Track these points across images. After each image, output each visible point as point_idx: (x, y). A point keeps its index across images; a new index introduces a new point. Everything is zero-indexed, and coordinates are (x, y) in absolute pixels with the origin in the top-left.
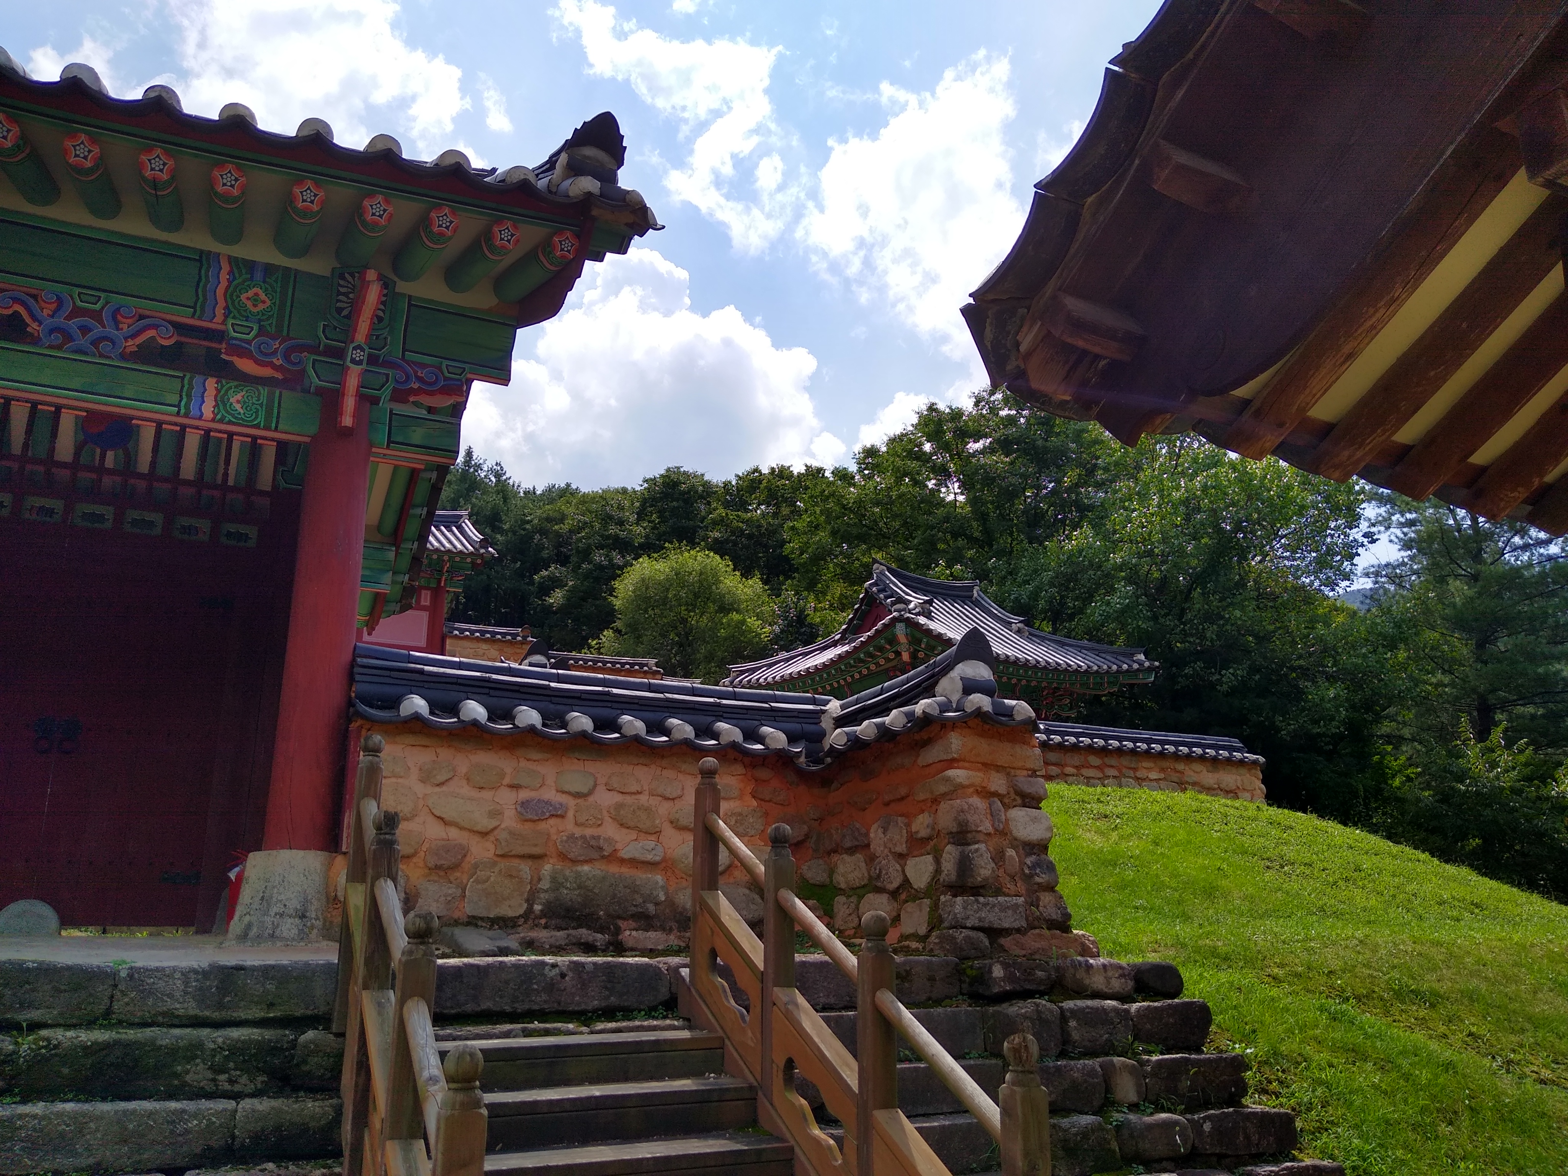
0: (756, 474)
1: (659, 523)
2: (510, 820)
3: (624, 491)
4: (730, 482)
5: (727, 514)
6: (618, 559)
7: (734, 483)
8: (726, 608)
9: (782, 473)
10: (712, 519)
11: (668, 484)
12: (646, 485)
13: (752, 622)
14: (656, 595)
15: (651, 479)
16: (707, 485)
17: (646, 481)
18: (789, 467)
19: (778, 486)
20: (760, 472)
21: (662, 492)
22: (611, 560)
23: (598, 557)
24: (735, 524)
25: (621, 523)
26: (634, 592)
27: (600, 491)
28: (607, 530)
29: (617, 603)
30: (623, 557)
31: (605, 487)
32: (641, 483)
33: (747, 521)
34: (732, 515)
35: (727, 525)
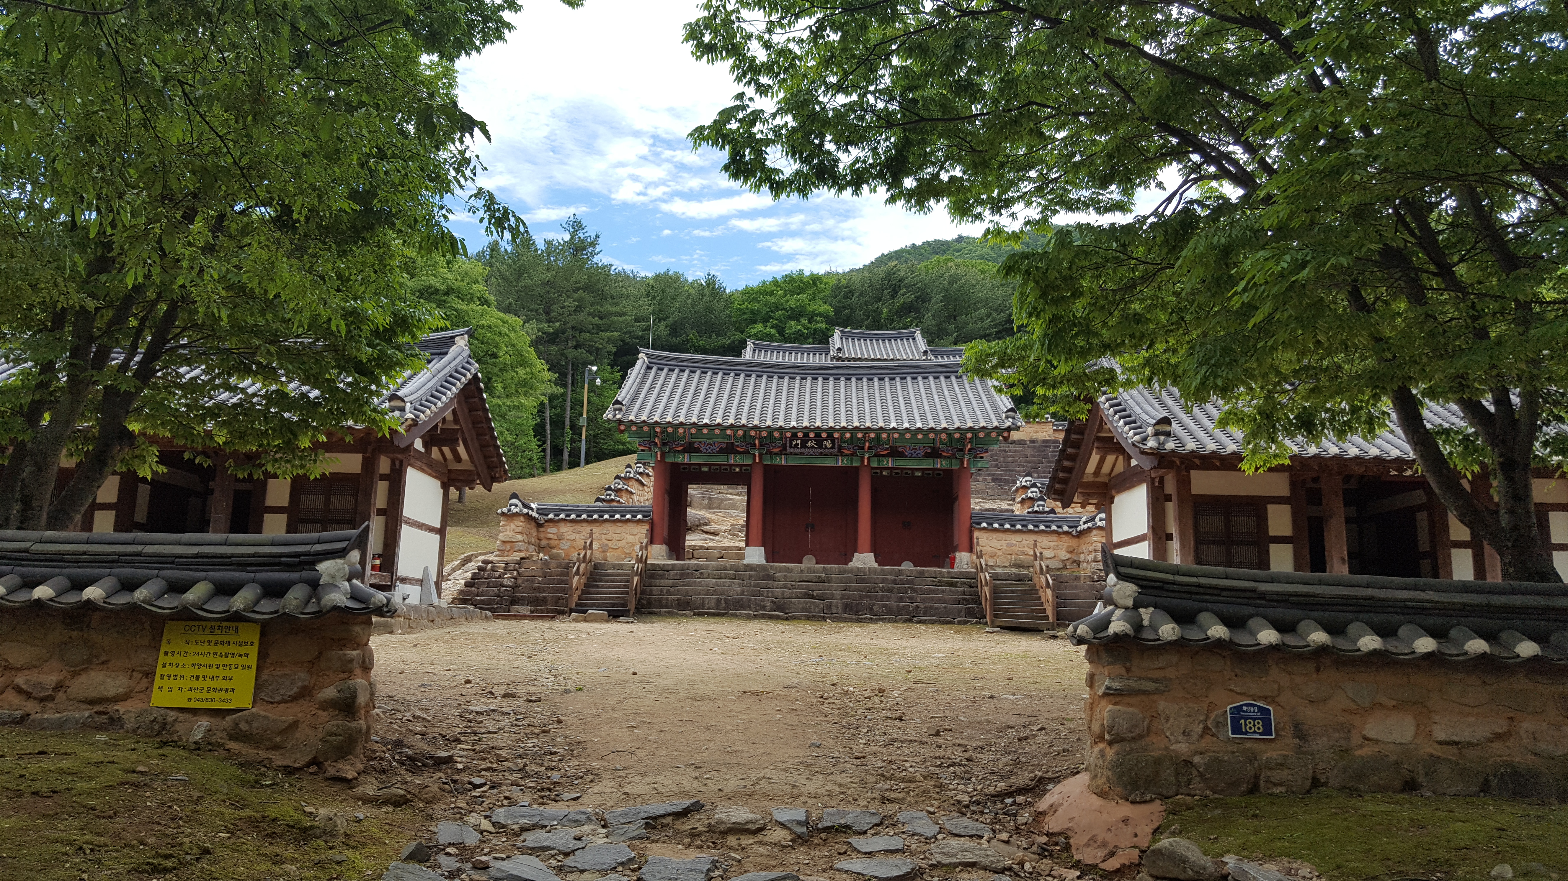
2: (1005, 547)
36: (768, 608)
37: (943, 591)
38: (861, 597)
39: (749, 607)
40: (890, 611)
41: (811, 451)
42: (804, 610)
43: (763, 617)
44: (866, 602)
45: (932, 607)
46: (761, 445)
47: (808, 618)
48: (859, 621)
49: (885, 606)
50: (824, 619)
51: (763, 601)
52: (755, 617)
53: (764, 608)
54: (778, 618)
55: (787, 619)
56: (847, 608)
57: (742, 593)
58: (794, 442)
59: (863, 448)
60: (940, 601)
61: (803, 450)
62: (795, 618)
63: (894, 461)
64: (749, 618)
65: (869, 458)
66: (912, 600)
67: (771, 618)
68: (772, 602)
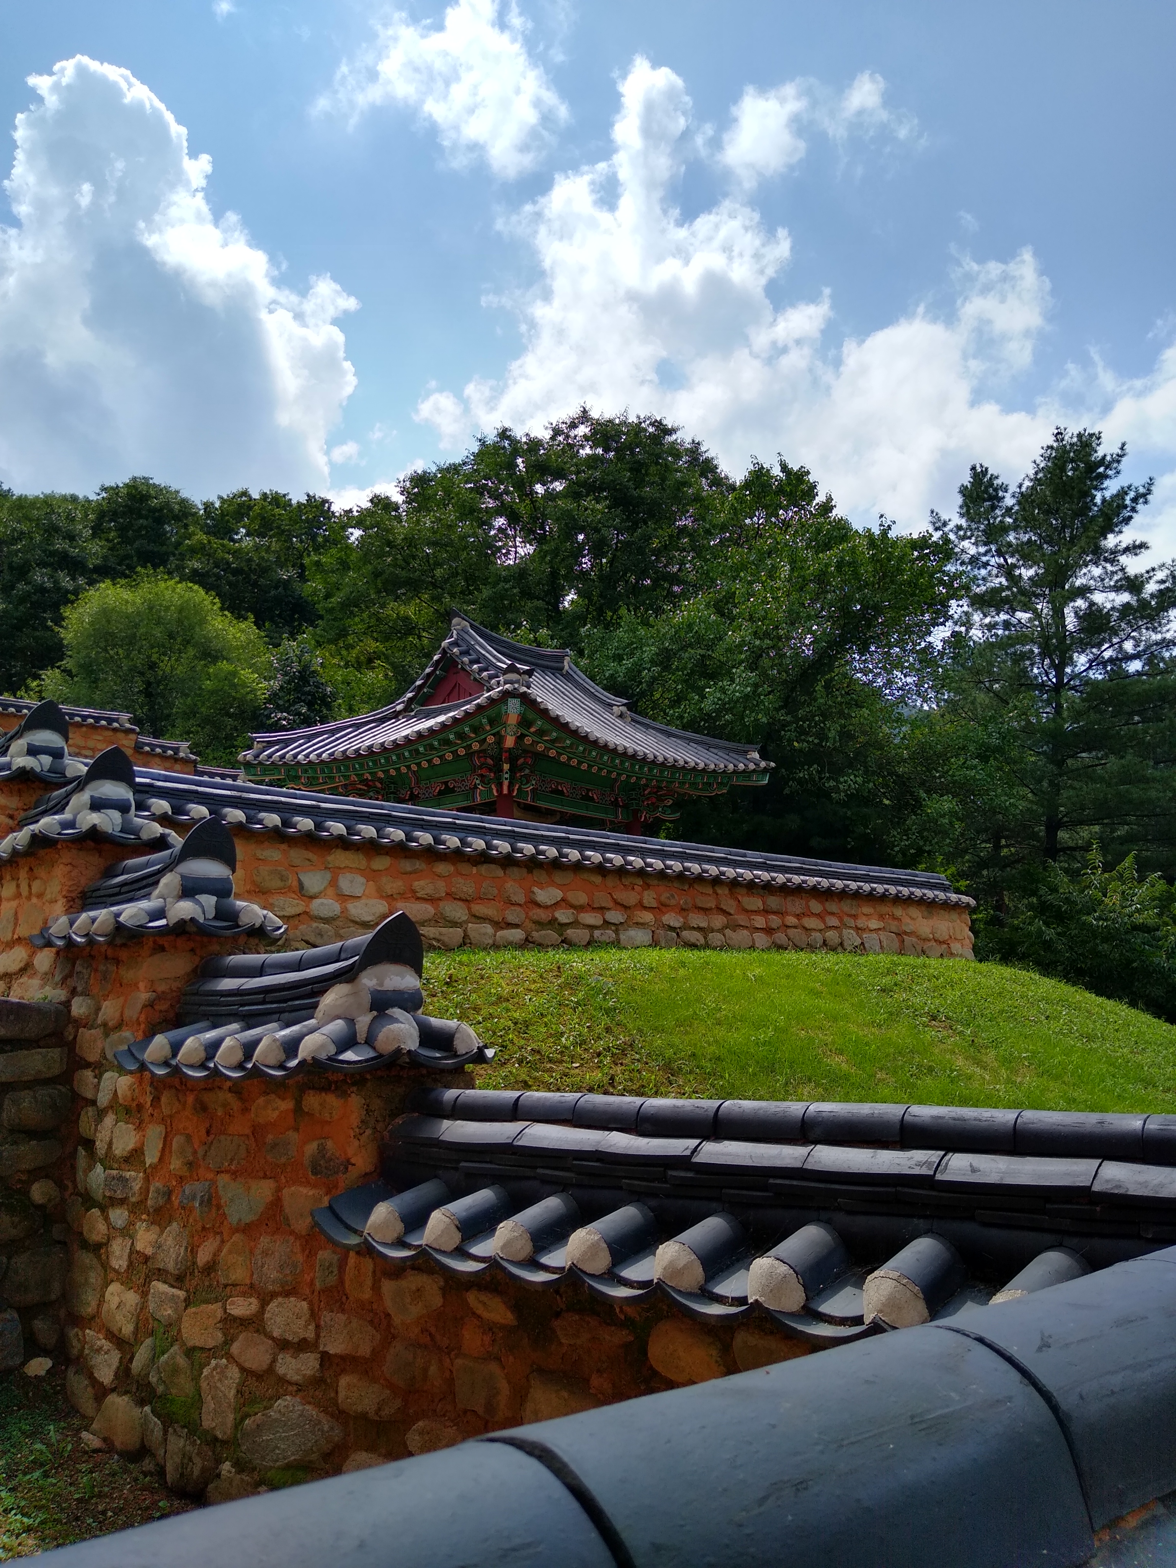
0: (244, 499)
1: (118, 543)
3: (74, 499)
4: (212, 504)
5: (209, 542)
6: (66, 582)
7: (217, 505)
8: (210, 655)
9: (277, 500)
10: (188, 545)
11: (135, 496)
12: (104, 495)
13: (247, 675)
14: (121, 631)
15: (112, 488)
16: (184, 502)
17: (104, 489)
18: (284, 496)
19: (274, 515)
20: (250, 497)
21: (126, 506)
22: (56, 582)
23: (40, 576)
24: (220, 554)
25: (71, 537)
26: (91, 624)
27: (41, 496)
28: (53, 544)
29: (67, 636)
30: (74, 579)
31: (48, 491)
32: (98, 491)
33: (235, 552)
34: (216, 543)
35: (209, 555)
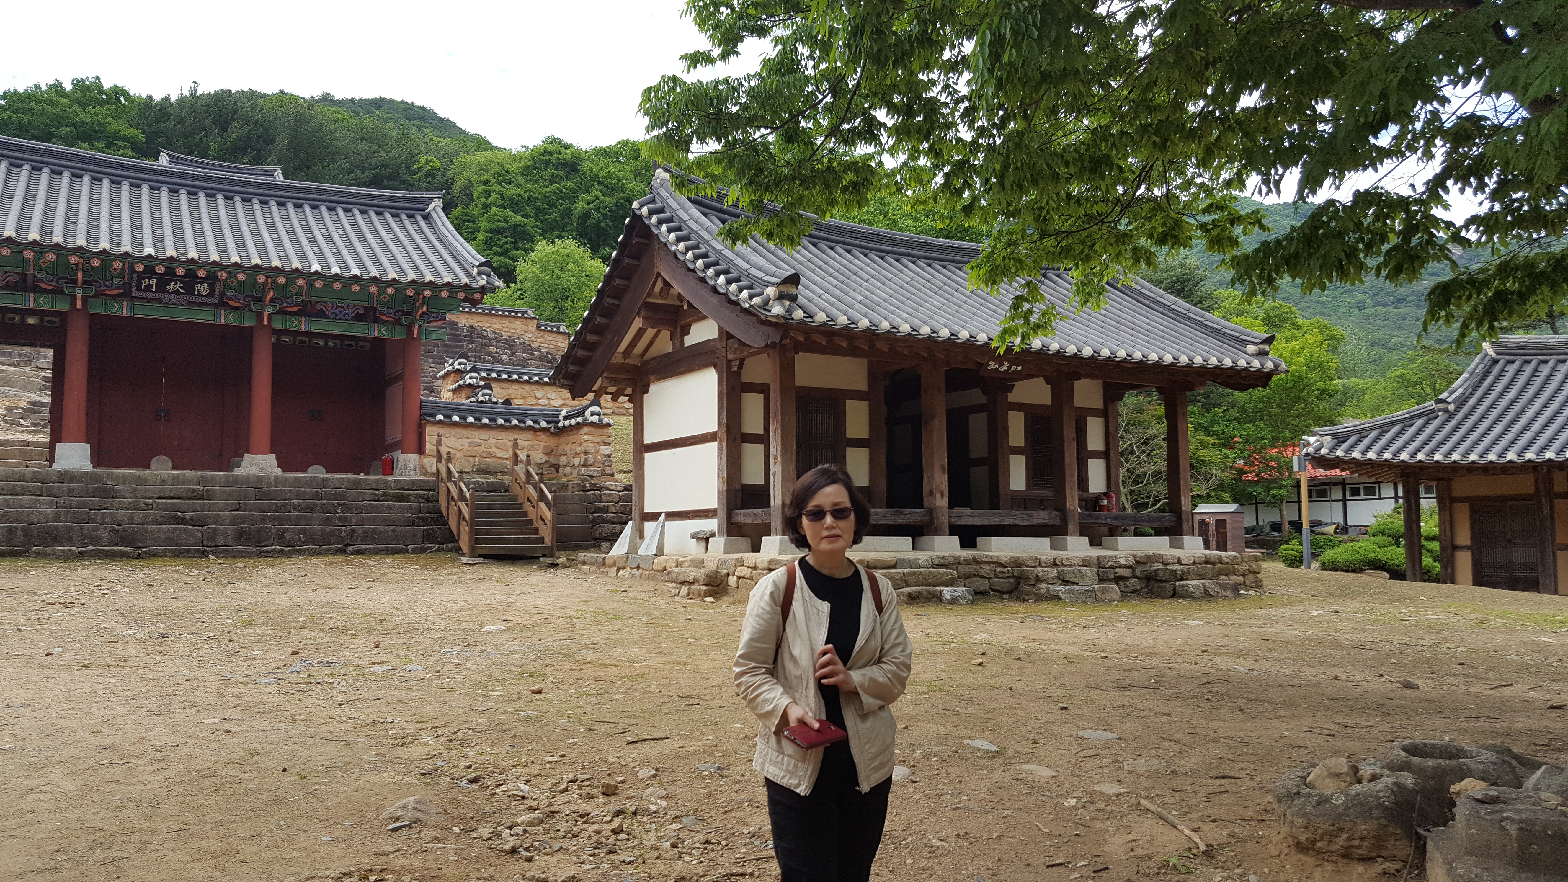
2: (466, 447)
36: (105, 541)
37: (390, 508)
38: (264, 520)
39: (70, 541)
40: (310, 539)
41: (175, 298)
42: (170, 541)
43: (96, 555)
44: (273, 527)
45: (374, 531)
46: (85, 282)
47: (177, 555)
48: (262, 555)
49: (304, 532)
50: (204, 554)
51: (96, 529)
52: (82, 556)
53: (97, 541)
54: (123, 556)
55: (139, 557)
56: (242, 536)
57: (57, 518)
58: (145, 282)
59: (260, 299)
60: (386, 522)
61: (159, 296)
62: (154, 555)
63: (310, 322)
64: (69, 557)
65: (270, 315)
66: (344, 522)
67: (111, 556)
68: (112, 531)
